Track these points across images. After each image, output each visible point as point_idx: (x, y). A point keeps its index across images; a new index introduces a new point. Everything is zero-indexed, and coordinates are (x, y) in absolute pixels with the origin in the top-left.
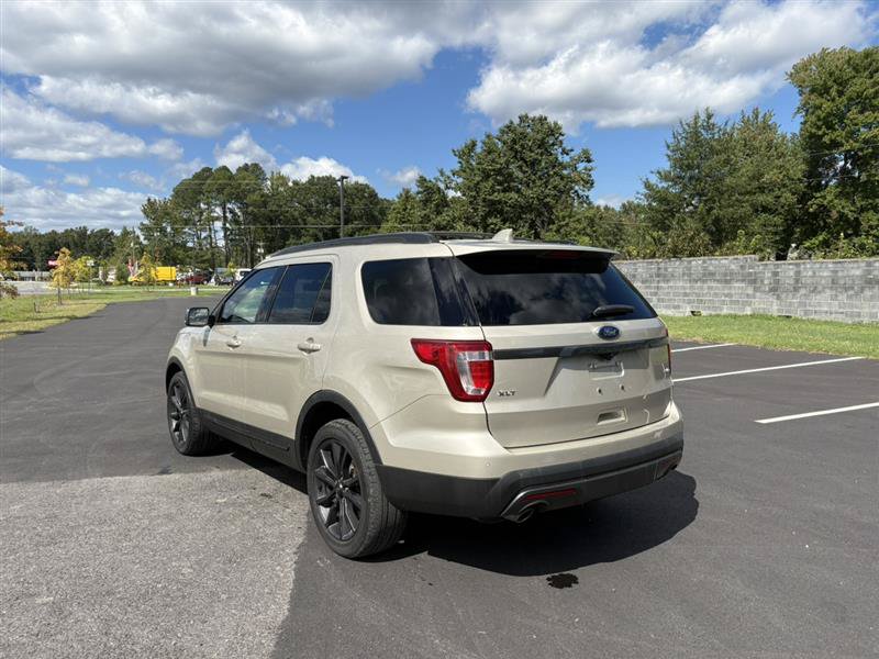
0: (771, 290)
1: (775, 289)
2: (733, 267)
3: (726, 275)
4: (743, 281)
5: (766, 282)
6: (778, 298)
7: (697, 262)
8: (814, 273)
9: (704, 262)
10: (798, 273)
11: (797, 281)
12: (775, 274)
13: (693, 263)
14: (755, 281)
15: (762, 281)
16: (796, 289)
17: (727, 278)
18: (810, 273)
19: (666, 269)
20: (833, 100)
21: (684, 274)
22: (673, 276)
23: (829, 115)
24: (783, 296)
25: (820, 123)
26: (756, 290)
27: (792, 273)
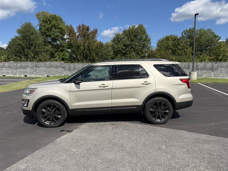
0: (68, 70)
1: (69, 70)
2: (58, 64)
3: (56, 66)
4: (61, 68)
5: (67, 68)
6: (70, 72)
7: (48, 63)
8: (78, 66)
9: (50, 63)
10: (74, 66)
11: (74, 68)
12: (69, 66)
13: (47, 63)
14: (64, 68)
15: (66, 68)
16: (74, 70)
17: (57, 67)
18: (77, 66)
19: (38, 65)
20: (49, 25)
21: (44, 66)
22: (40, 66)
23: (48, 28)
24: (71, 71)
25: (46, 30)
26: (64, 70)
27: (73, 66)
